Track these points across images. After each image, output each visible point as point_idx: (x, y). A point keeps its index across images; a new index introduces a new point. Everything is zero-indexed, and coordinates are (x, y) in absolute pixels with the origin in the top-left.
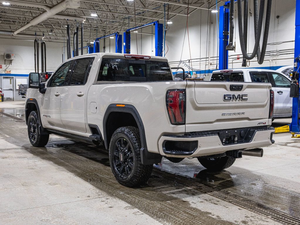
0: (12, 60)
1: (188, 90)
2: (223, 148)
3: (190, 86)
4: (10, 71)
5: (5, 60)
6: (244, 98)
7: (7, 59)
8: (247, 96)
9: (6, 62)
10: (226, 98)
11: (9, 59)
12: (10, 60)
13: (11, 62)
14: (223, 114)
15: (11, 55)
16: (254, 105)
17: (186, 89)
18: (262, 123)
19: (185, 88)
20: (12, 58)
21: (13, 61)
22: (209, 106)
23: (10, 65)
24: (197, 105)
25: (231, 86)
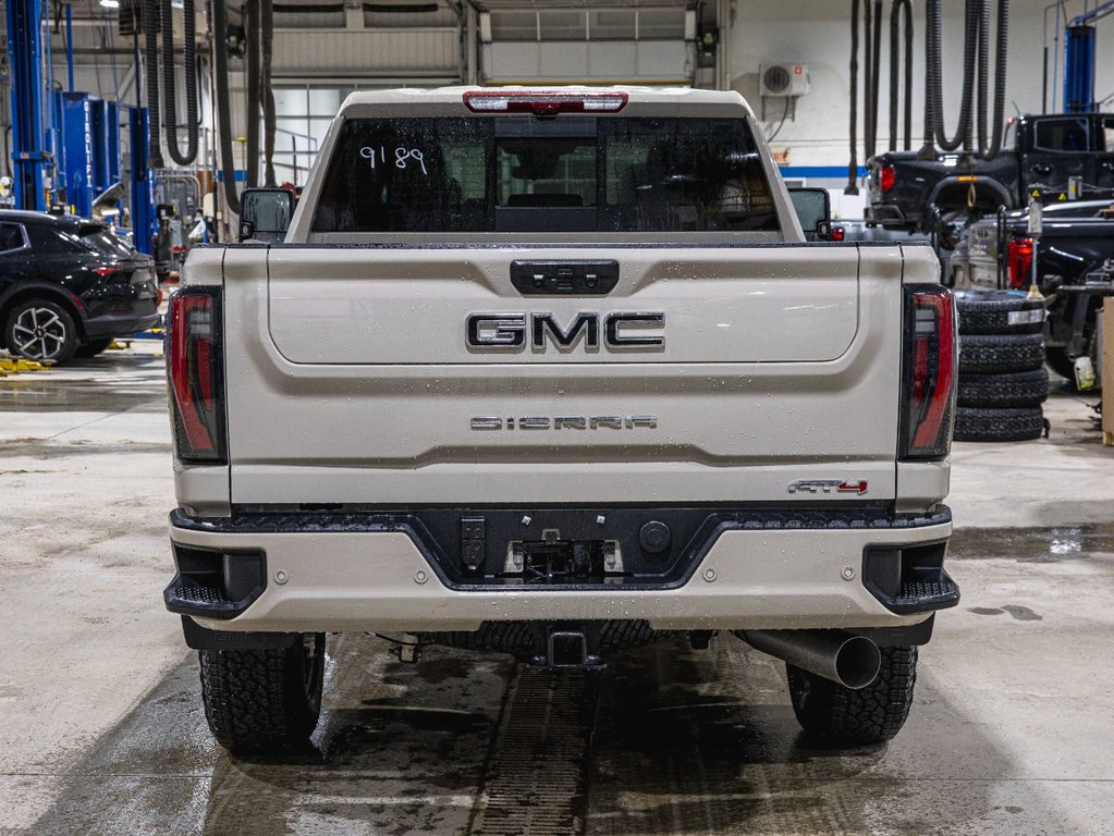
0: (795, 98)
1: (233, 295)
2: (447, 602)
3: (243, 273)
4: (785, 155)
5: (764, 98)
6: (623, 333)
7: (771, 94)
8: (661, 326)
9: (769, 109)
10: (485, 334)
11: (778, 91)
12: (787, 98)
13: (789, 105)
14: (478, 423)
15: (792, 70)
16: (731, 378)
17: (223, 287)
18: (831, 483)
19: (220, 283)
20: (796, 87)
21: (798, 102)
22: (363, 375)
23: (788, 122)
24: (282, 369)
25: (514, 266)
